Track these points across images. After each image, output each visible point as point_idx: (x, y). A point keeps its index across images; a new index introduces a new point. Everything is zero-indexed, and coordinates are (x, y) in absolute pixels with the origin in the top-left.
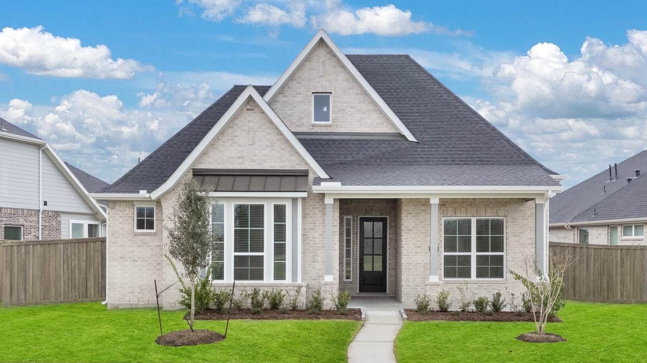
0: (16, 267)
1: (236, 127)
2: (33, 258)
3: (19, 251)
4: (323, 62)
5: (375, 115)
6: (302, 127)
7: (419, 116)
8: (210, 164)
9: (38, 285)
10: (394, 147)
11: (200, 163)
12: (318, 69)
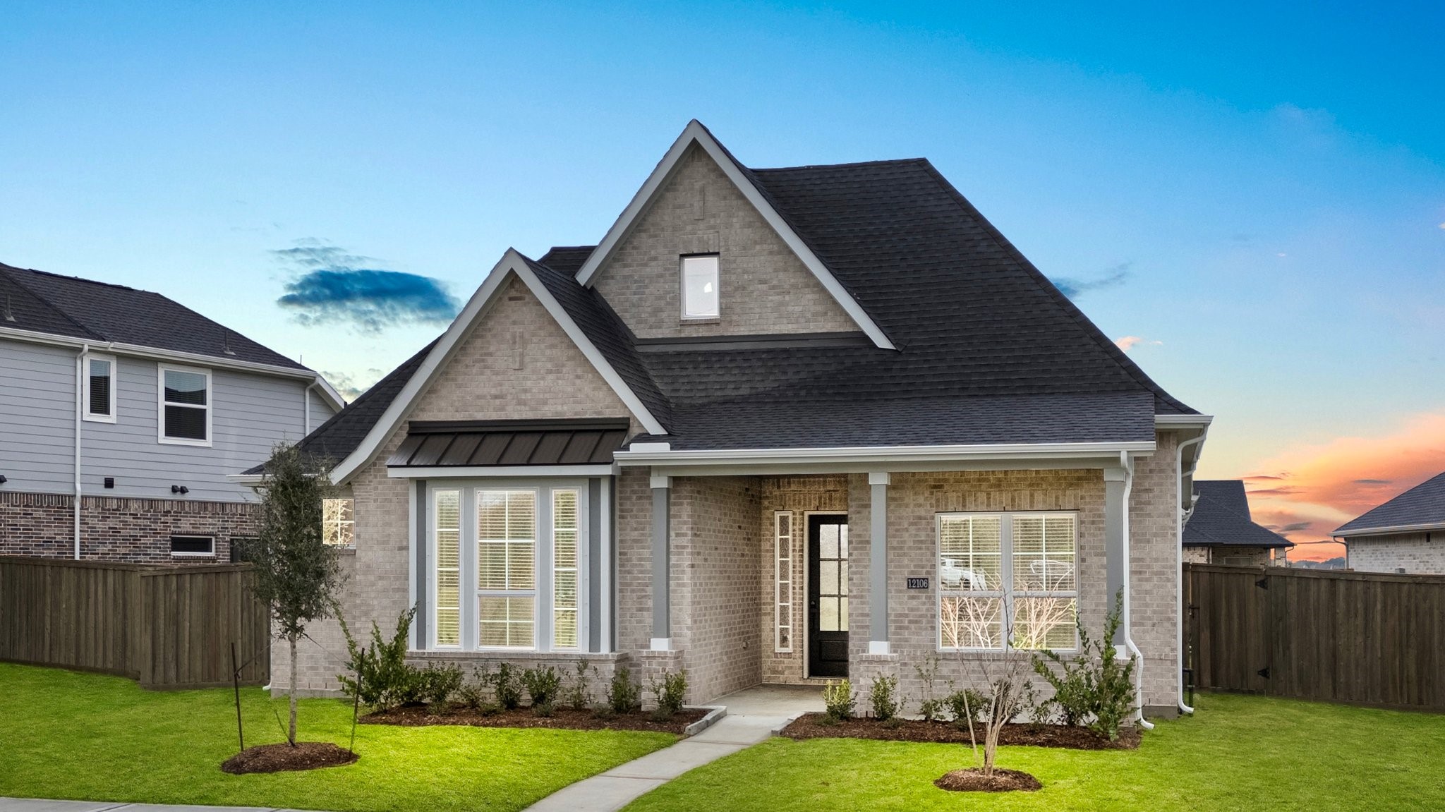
0: (163, 618)
1: (489, 336)
2: (191, 600)
3: (167, 585)
4: (702, 191)
5: (810, 297)
6: (660, 328)
7: (914, 292)
8: (442, 411)
9: (199, 653)
10: (843, 363)
11: (423, 410)
12: (692, 205)
